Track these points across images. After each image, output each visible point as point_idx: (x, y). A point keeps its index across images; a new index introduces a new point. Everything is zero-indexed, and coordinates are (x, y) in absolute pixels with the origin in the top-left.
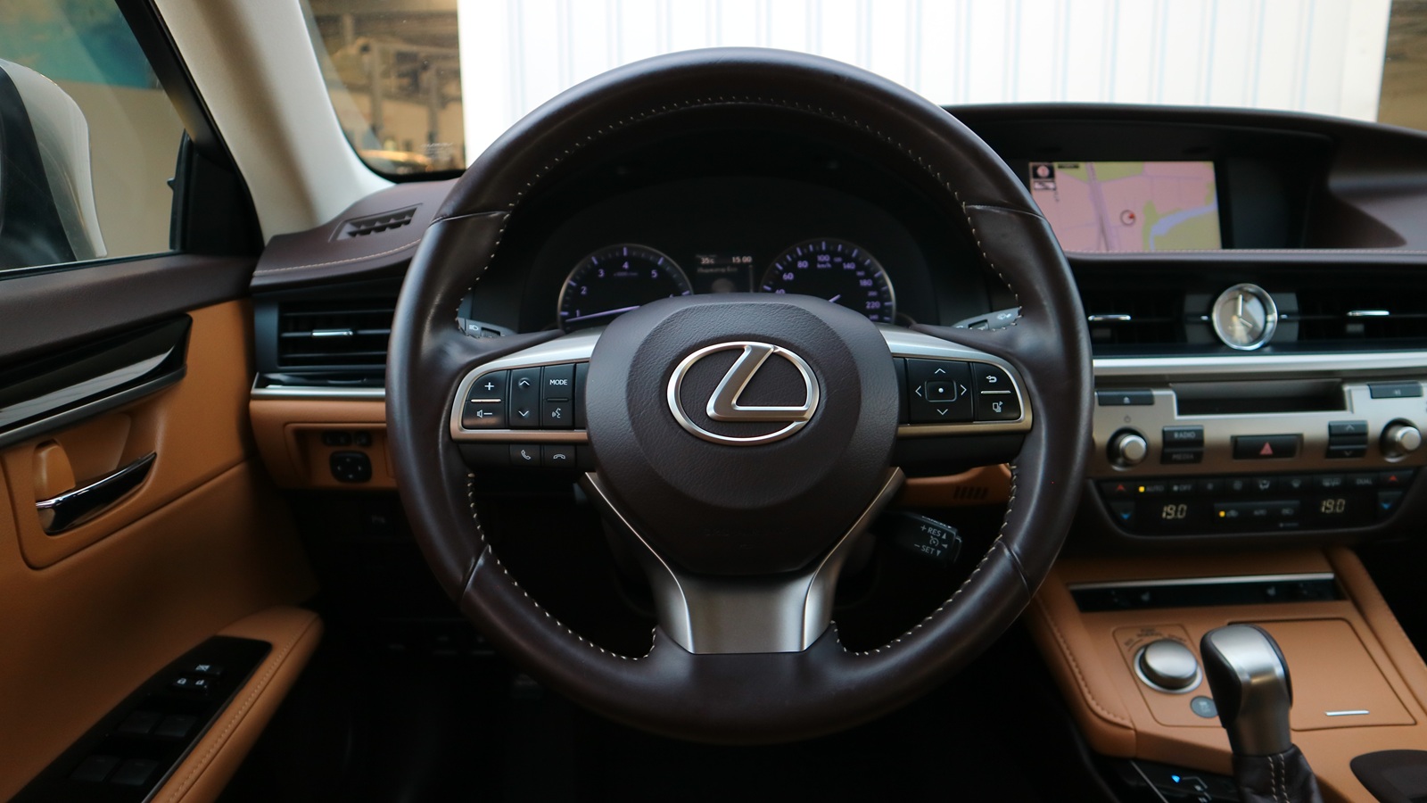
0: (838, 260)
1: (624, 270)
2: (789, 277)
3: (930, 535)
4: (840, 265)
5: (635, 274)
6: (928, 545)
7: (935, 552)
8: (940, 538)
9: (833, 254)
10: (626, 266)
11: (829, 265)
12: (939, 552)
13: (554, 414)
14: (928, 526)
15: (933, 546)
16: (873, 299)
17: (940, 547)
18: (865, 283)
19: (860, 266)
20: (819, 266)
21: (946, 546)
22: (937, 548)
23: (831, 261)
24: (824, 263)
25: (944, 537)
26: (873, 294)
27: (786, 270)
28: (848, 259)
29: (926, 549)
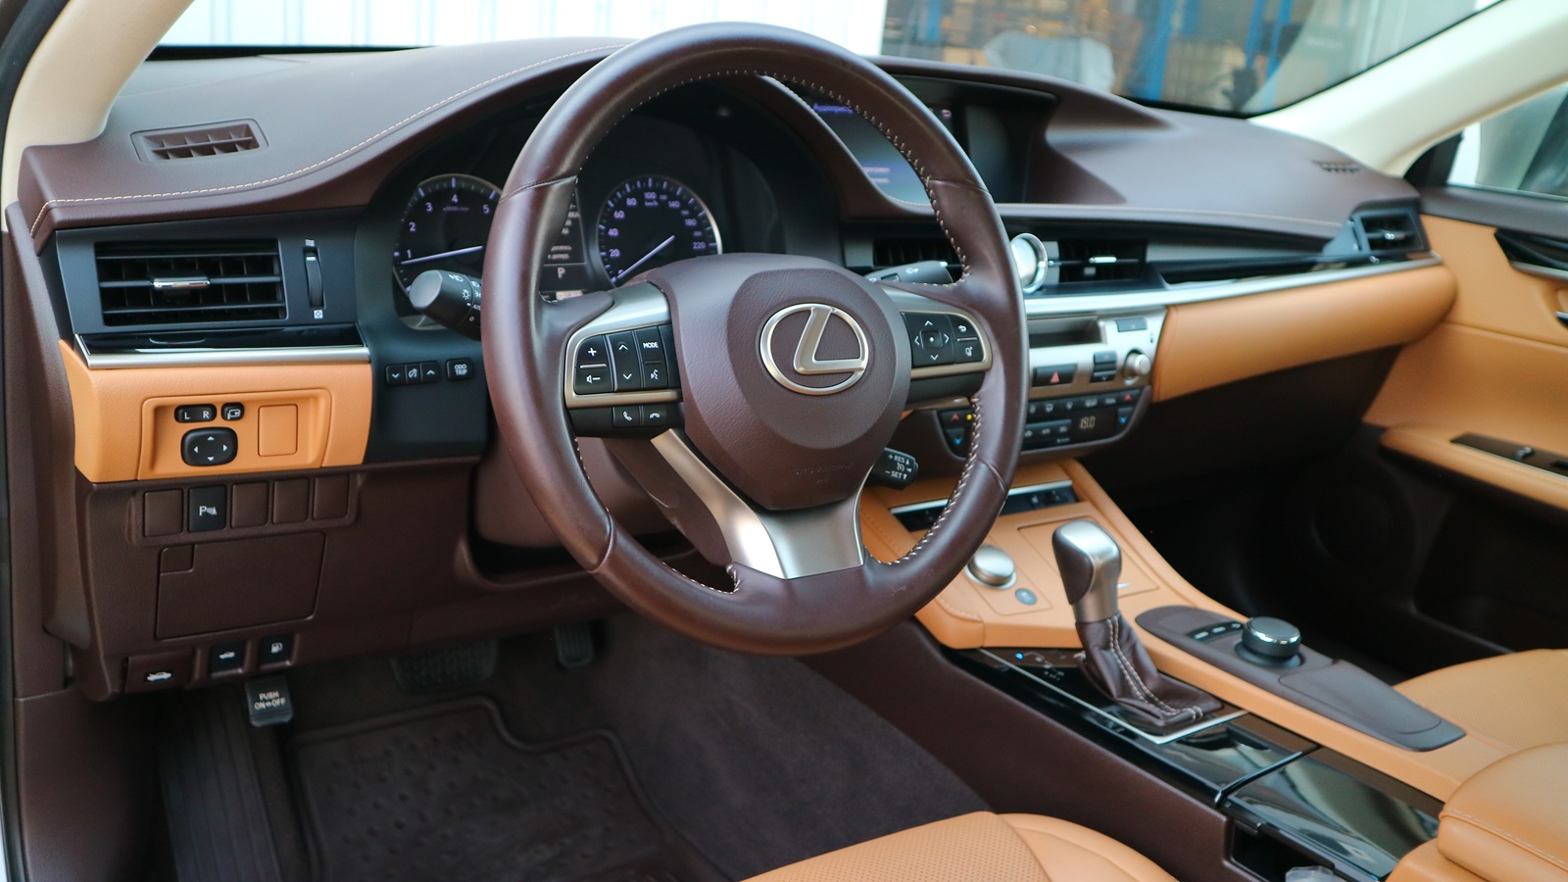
0: (664, 197)
1: (453, 204)
2: (619, 215)
3: (896, 462)
4: (666, 203)
5: (466, 209)
6: (896, 470)
7: (902, 476)
8: (904, 464)
9: (659, 191)
10: (455, 199)
11: (656, 203)
12: (905, 476)
13: (652, 376)
14: (894, 455)
15: (900, 471)
16: (699, 240)
17: (906, 472)
18: (690, 223)
19: (684, 205)
20: (647, 204)
21: (910, 470)
22: (903, 473)
23: (658, 200)
24: (651, 201)
25: (908, 463)
26: (698, 234)
27: (617, 208)
28: (673, 197)
29: (895, 474)
